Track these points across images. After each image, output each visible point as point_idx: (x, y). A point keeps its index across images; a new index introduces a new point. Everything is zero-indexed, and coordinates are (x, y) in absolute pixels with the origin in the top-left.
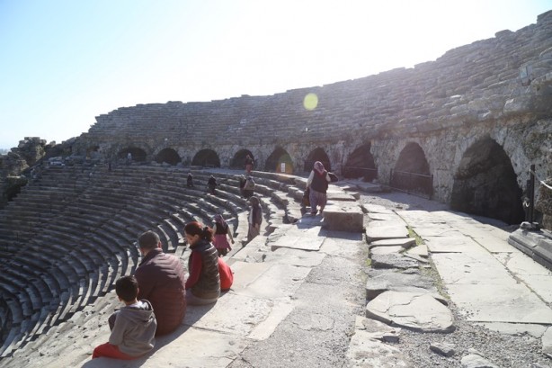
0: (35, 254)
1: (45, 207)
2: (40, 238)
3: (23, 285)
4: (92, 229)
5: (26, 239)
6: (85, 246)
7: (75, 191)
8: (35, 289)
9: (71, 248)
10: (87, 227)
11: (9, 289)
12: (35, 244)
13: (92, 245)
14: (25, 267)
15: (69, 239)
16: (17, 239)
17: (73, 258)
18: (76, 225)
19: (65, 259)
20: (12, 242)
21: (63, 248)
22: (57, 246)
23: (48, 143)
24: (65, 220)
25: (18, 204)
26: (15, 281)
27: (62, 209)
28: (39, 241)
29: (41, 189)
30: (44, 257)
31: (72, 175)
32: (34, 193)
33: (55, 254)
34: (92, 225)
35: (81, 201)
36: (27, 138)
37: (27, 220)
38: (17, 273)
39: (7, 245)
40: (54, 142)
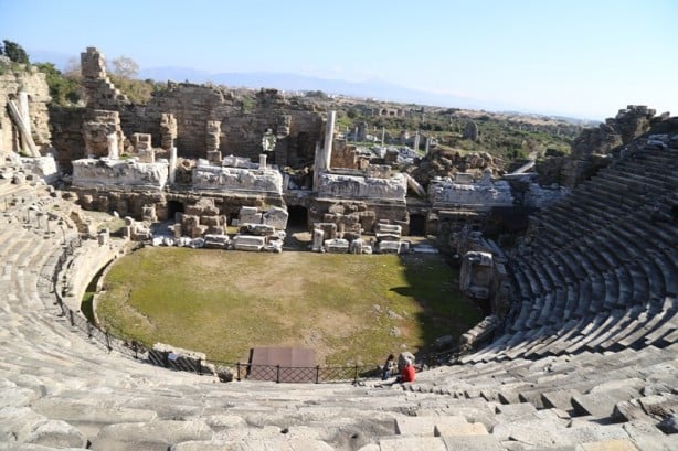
0: (578, 257)
1: (616, 200)
2: (593, 238)
3: (547, 288)
4: (661, 246)
5: (578, 234)
6: (639, 268)
7: (666, 186)
8: (554, 299)
9: (620, 263)
10: (655, 241)
11: (534, 287)
12: (585, 244)
13: (647, 269)
14: (561, 268)
15: (625, 250)
16: (568, 231)
17: (614, 278)
18: (643, 233)
19: (605, 275)
20: (562, 233)
21: (610, 261)
22: (605, 255)
23: (657, 115)
24: (634, 223)
25: (588, 190)
26: (543, 281)
27: (636, 208)
28: (589, 242)
29: (622, 175)
30: (584, 264)
31: (671, 163)
32: (612, 179)
33: (598, 264)
34: (664, 241)
35: (666, 202)
36: (630, 107)
37: (589, 211)
38: (550, 271)
39: (556, 235)
40: (668, 114)
